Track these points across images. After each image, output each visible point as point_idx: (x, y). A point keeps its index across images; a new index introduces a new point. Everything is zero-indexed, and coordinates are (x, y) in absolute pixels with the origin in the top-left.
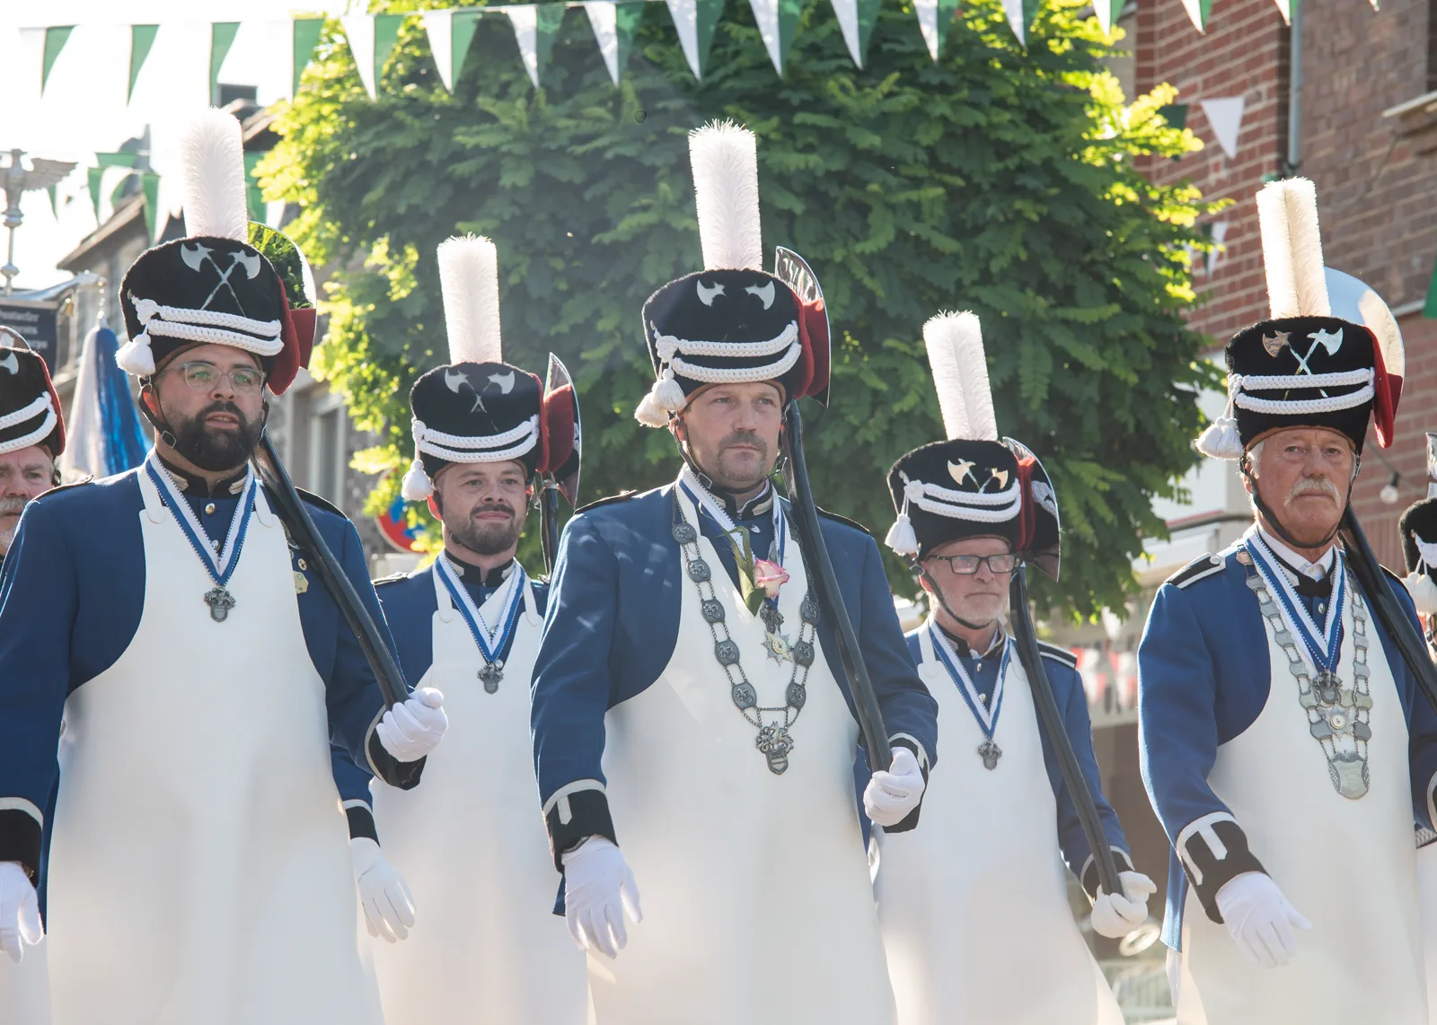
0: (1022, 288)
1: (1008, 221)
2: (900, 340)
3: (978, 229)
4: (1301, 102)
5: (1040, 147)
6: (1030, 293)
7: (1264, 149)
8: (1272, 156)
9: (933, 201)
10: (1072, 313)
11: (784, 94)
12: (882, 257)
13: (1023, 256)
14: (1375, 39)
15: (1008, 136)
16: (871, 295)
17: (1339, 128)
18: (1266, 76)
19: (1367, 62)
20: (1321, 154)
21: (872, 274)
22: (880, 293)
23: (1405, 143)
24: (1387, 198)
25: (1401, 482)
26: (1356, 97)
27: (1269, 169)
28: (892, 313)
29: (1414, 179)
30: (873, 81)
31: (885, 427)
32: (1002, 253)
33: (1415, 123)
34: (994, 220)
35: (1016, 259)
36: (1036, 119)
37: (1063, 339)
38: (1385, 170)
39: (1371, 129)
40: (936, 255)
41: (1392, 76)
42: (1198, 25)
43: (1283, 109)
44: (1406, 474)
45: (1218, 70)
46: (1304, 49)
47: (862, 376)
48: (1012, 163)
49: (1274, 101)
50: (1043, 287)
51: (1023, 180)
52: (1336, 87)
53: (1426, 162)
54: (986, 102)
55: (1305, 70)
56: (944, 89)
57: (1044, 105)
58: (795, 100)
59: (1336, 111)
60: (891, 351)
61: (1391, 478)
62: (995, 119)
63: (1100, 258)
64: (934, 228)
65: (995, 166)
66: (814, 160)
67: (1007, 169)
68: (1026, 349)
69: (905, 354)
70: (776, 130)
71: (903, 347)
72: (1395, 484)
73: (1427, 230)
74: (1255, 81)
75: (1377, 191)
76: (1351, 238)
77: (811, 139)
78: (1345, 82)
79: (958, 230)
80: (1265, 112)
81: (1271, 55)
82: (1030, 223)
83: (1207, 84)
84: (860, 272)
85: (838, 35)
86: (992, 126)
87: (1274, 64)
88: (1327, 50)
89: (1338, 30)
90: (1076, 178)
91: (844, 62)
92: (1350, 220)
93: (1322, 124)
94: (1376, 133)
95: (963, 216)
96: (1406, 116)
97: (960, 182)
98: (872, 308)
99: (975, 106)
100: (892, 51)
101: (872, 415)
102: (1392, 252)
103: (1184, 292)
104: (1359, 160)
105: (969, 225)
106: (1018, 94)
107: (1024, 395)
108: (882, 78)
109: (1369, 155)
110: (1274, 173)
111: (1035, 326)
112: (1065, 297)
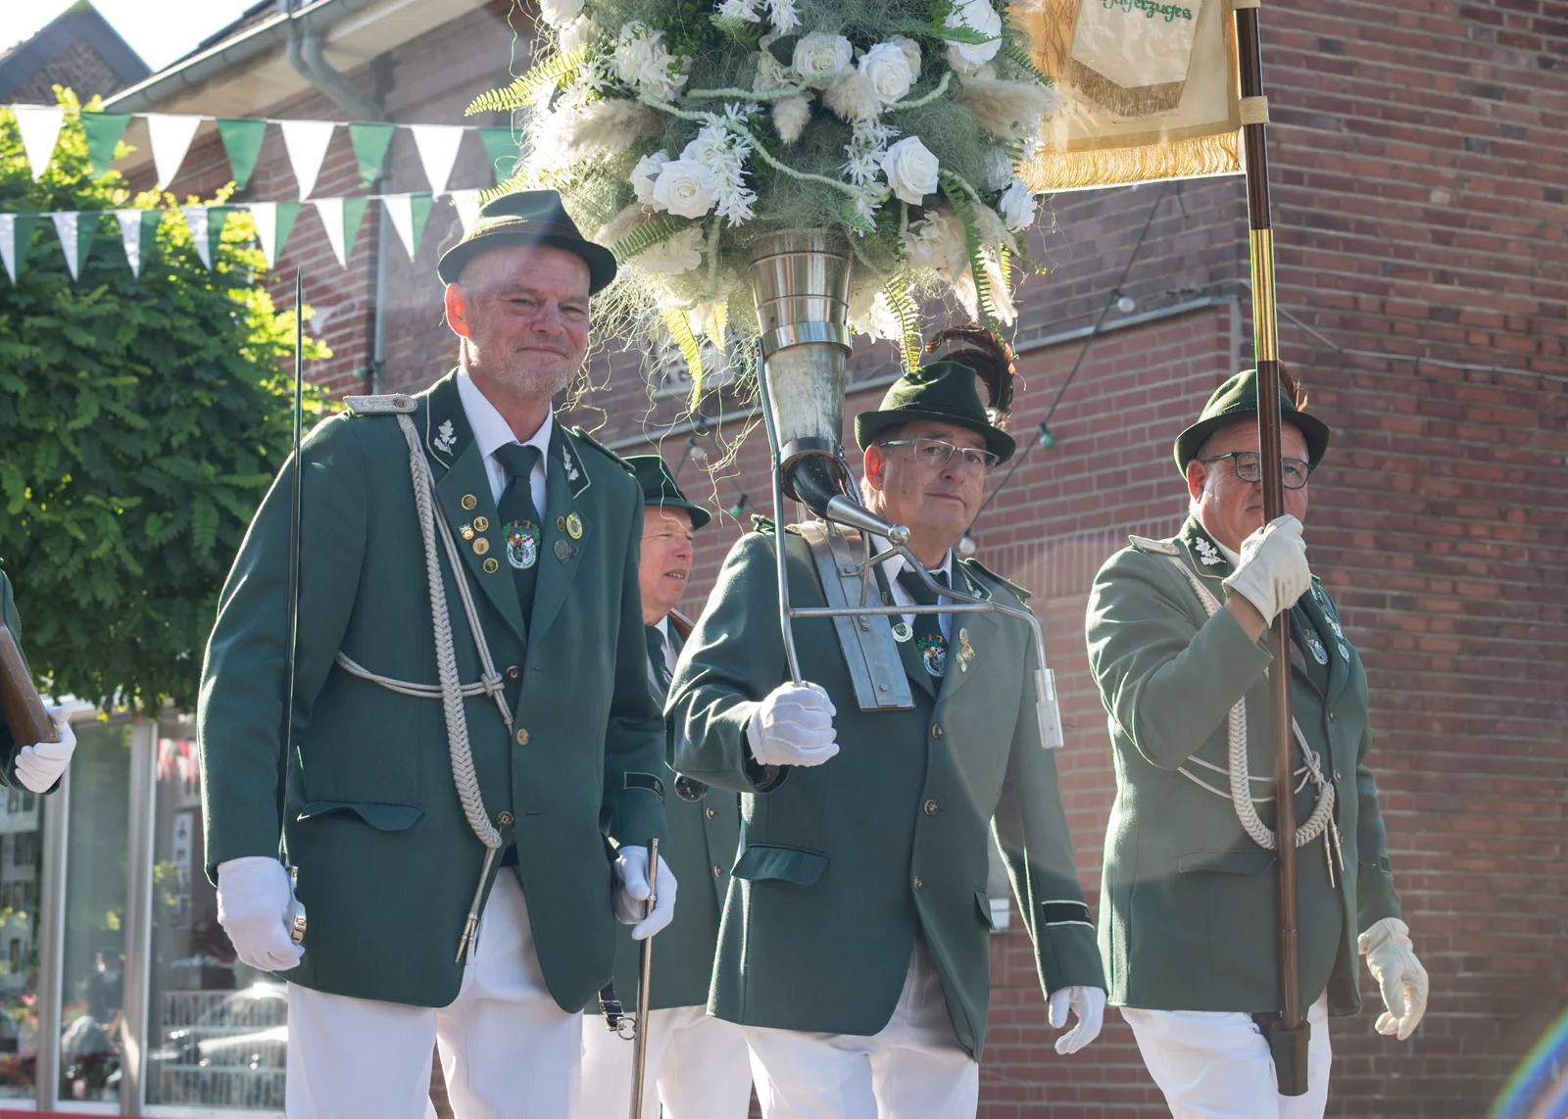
0: (196, 457)
1: (188, 406)
2: (97, 496)
3: (162, 411)
5: (212, 348)
6: (204, 462)
7: (356, 349)
8: (362, 355)
9: (126, 387)
10: (236, 480)
11: (13, 298)
12: (87, 430)
13: (197, 433)
15: (188, 337)
16: (74, 458)
17: (415, 336)
18: (358, 292)
20: (401, 355)
21: (76, 443)
22: (80, 458)
27: (360, 365)
28: (94, 475)
30: (86, 291)
31: (81, 566)
32: (180, 430)
34: (177, 404)
35: (191, 436)
36: (208, 325)
37: (227, 500)
40: (130, 430)
42: (342, 261)
43: (371, 319)
46: (388, 274)
47: (66, 525)
48: (190, 360)
49: (364, 311)
50: (213, 457)
51: (199, 374)
52: (414, 303)
54: (170, 309)
55: (389, 289)
56: (138, 297)
57: (214, 315)
58: (22, 305)
59: (413, 322)
60: (90, 505)
62: (178, 323)
63: (254, 436)
64: (127, 407)
65: (177, 363)
66: (36, 350)
67: (187, 366)
68: (198, 506)
69: (101, 507)
70: (6, 325)
71: (99, 502)
74: (349, 295)
77: (35, 334)
78: (421, 301)
79: (144, 411)
80: (356, 319)
82: (203, 407)
84: (67, 441)
85: (59, 252)
86: (173, 327)
87: (364, 283)
88: (408, 275)
90: (241, 374)
91: (63, 277)
93: (403, 332)
95: (149, 399)
97: (147, 371)
98: (76, 470)
99: (162, 311)
100: (97, 269)
101: (71, 556)
104: (431, 362)
105: (153, 407)
106: (196, 306)
107: (196, 544)
108: (94, 287)
110: (363, 368)
111: (206, 489)
112: (228, 466)
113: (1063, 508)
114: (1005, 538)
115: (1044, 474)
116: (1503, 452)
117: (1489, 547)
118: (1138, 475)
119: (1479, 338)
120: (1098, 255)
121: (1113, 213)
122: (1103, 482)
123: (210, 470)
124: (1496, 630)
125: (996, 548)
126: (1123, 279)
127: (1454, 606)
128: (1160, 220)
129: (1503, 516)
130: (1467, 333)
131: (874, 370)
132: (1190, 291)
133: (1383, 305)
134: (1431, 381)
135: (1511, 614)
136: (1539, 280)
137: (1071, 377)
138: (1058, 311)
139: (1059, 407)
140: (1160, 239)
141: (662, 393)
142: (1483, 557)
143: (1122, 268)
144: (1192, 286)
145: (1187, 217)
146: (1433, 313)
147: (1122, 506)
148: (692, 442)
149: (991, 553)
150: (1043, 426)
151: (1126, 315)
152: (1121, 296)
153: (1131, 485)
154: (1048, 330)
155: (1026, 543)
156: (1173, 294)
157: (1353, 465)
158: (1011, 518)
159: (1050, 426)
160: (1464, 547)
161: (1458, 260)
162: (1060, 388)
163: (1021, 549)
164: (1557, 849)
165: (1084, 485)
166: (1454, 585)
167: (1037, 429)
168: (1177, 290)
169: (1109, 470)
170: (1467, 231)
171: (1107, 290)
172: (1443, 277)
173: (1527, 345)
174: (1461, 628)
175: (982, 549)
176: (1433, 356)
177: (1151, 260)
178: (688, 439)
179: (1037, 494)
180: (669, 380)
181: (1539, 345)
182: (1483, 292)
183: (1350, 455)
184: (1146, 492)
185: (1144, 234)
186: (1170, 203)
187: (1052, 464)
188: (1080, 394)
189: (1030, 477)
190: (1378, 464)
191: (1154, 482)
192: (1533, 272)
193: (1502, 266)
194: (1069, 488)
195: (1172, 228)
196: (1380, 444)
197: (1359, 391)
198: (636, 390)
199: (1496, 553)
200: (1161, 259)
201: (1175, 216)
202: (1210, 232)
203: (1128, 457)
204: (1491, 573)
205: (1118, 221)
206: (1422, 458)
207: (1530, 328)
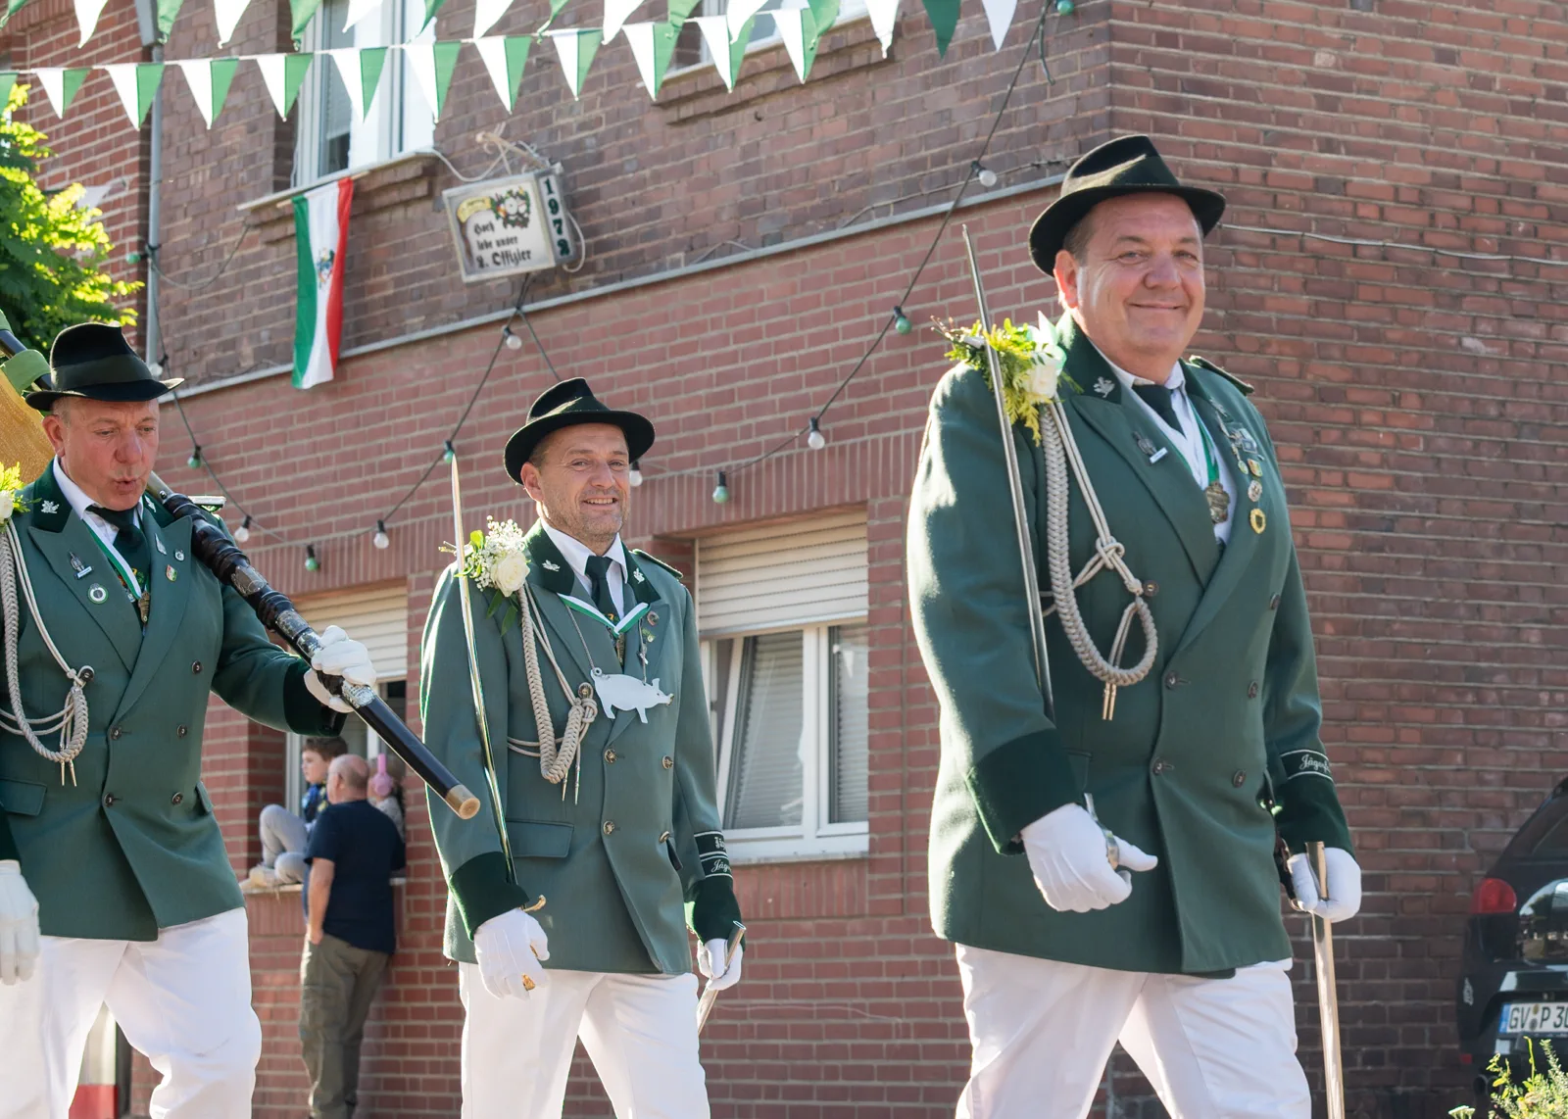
4: (162, 191)
7: (127, 232)
8: (135, 238)
14: (229, 143)
17: (195, 217)
18: (129, 170)
19: (219, 162)
20: (178, 238)
23: (257, 232)
24: (237, 279)
25: (252, 524)
26: (208, 192)
27: (131, 250)
29: (262, 264)
33: (265, 217)
38: (237, 254)
39: (224, 221)
41: (243, 175)
42: (136, 123)
43: (144, 198)
44: (256, 518)
45: (84, 162)
46: (162, 149)
49: (136, 191)
52: (192, 182)
53: (273, 249)
55: (165, 167)
59: (190, 202)
61: (243, 520)
72: (246, 525)
73: (274, 308)
74: (118, 173)
75: (229, 273)
76: (205, 312)
78: (200, 179)
80: (128, 199)
81: (133, 153)
83: (73, 175)
87: (137, 159)
88: (184, 150)
89: (194, 134)
92: (205, 296)
93: (180, 212)
94: (228, 223)
96: (256, 210)
102: (242, 326)
104: (213, 245)
109: (221, 242)
110: (136, 253)
114: (859, 431)
115: (902, 361)
116: (1395, 333)
117: (1382, 435)
119: (1368, 211)
120: (954, 125)
121: (971, 79)
124: (1391, 524)
125: (849, 442)
126: (983, 149)
127: (1344, 498)
128: (1022, 87)
129: (1396, 401)
130: (1355, 205)
131: (710, 250)
132: (1058, 163)
133: (1265, 176)
134: (1318, 257)
135: (1405, 507)
136: (1431, 148)
137: (929, 256)
138: (912, 186)
139: (915, 289)
140: (1023, 107)
141: (473, 278)
142: (1376, 446)
143: (983, 139)
144: (1060, 157)
145: (1053, 83)
146: (1318, 185)
148: (508, 330)
149: (842, 449)
150: (898, 310)
151: (987, 189)
152: (982, 169)
154: (900, 206)
155: (881, 436)
156: (1038, 166)
157: (1237, 349)
158: (863, 410)
159: (904, 310)
160: (1354, 436)
161: (1344, 127)
162: (917, 269)
163: (875, 442)
164: (1459, 758)
166: (1345, 476)
167: (893, 313)
168: (1043, 162)
170: (1354, 96)
171: (968, 161)
172: (1329, 146)
173: (1419, 218)
174: (1354, 522)
175: (831, 444)
176: (1320, 231)
177: (1014, 130)
178: (504, 327)
179: (892, 384)
180: (481, 262)
181: (1433, 216)
182: (1372, 161)
183: (1231, 338)
185: (1006, 101)
186: (1034, 67)
187: (908, 350)
188: (939, 274)
189: (884, 365)
190: (1263, 347)
192: (1424, 140)
193: (1391, 132)
195: (1037, 94)
196: (1264, 326)
197: (1241, 269)
198: (443, 275)
199: (1390, 442)
200: (1024, 128)
201: (1038, 82)
202: (1078, 98)
204: (1384, 462)
205: (976, 88)
206: (1309, 340)
207: (1422, 200)
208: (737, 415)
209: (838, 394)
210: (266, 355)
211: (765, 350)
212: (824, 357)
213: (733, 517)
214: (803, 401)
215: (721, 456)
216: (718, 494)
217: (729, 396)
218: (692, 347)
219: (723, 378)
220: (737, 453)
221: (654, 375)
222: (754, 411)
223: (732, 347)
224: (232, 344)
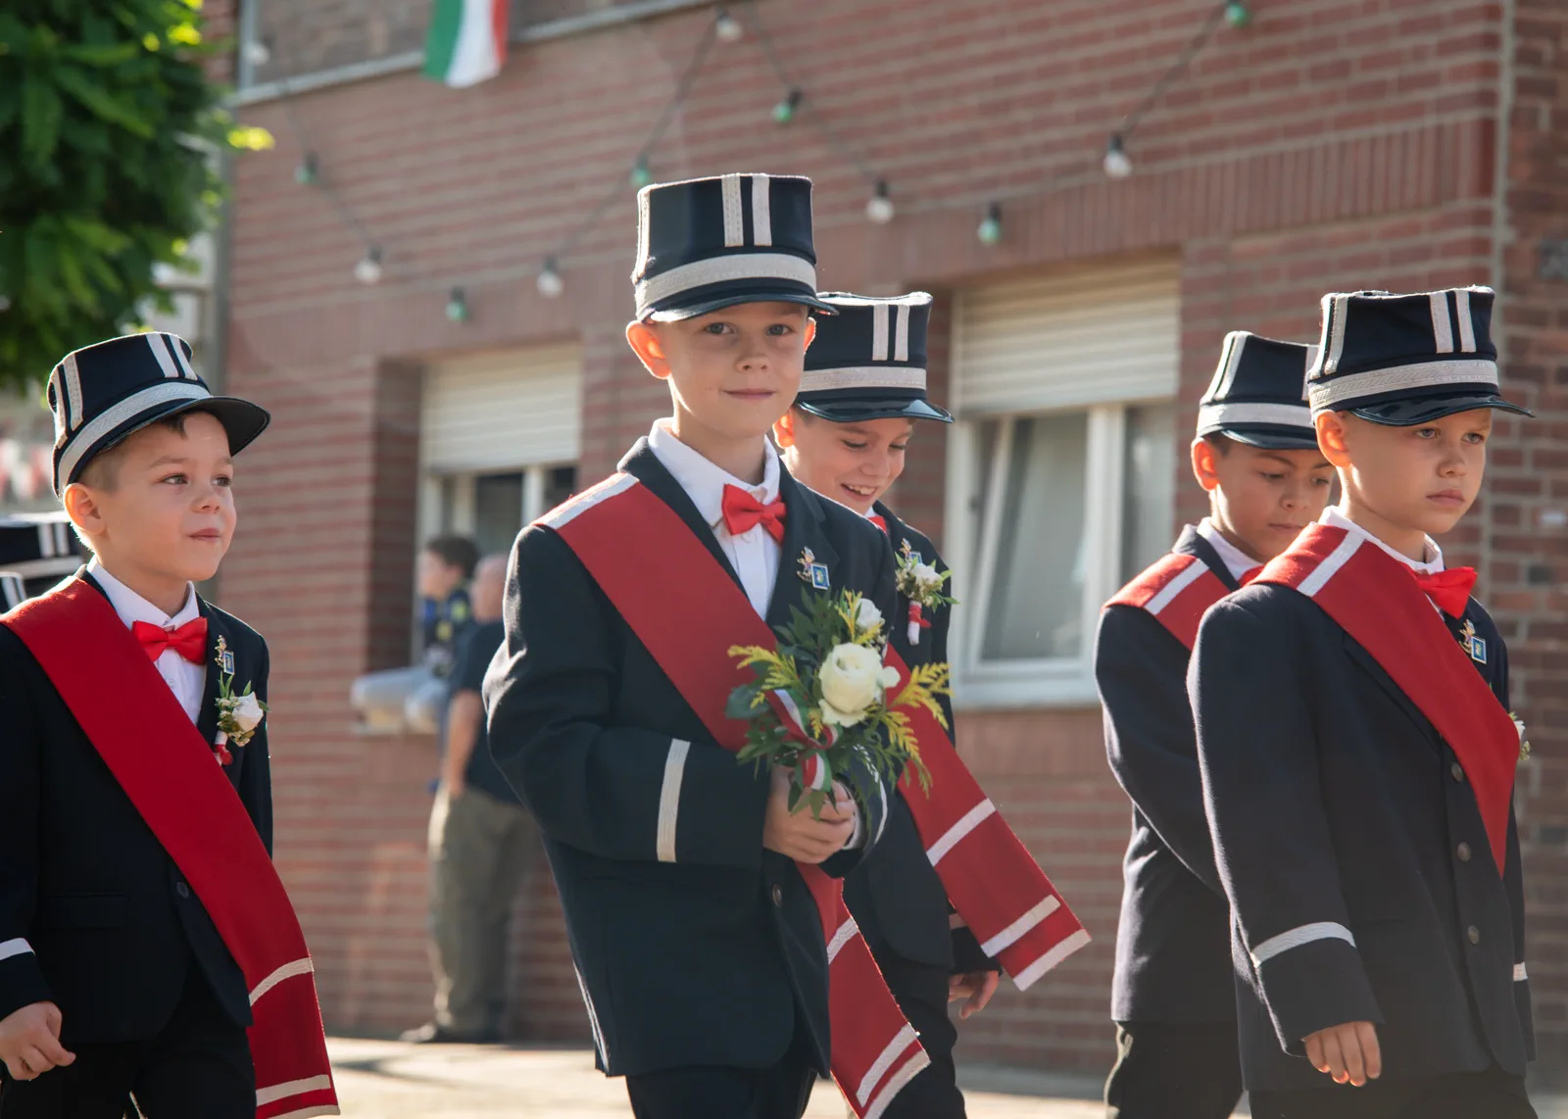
25: (381, 259)
37: (74, 82)
44: (387, 251)
61: (371, 251)
72: (376, 257)
103: (185, 34)
111: (42, 66)
112: (71, 32)
113: (1256, 112)
114: (1174, 152)
115: (1235, 61)
118: (1368, 63)
122: (1316, 74)
123: (46, 39)
125: (1160, 167)
147: (1343, 108)
148: (721, 15)
149: (1153, 176)
153: (1358, 77)
155: (1203, 161)
158: (1181, 125)
163: (1194, 169)
165: (1290, 78)
169: (1326, 58)
175: (1138, 169)
178: (714, 9)
179: (1220, 92)
184: (1379, 89)
187: (1244, 48)
189: (1208, 68)
191: (1390, 74)
194: (1267, 83)
203: (1354, 38)
208: (1015, 130)
209: (1149, 105)
210: (404, 38)
211: (1053, 46)
212: (1132, 56)
213: (1004, 260)
214: (1101, 114)
215: (992, 183)
216: (988, 231)
217: (1004, 106)
218: (959, 41)
219: (1001, 81)
220: (1016, 179)
221: (911, 76)
222: (1040, 124)
223: (1012, 42)
224: (357, 24)
